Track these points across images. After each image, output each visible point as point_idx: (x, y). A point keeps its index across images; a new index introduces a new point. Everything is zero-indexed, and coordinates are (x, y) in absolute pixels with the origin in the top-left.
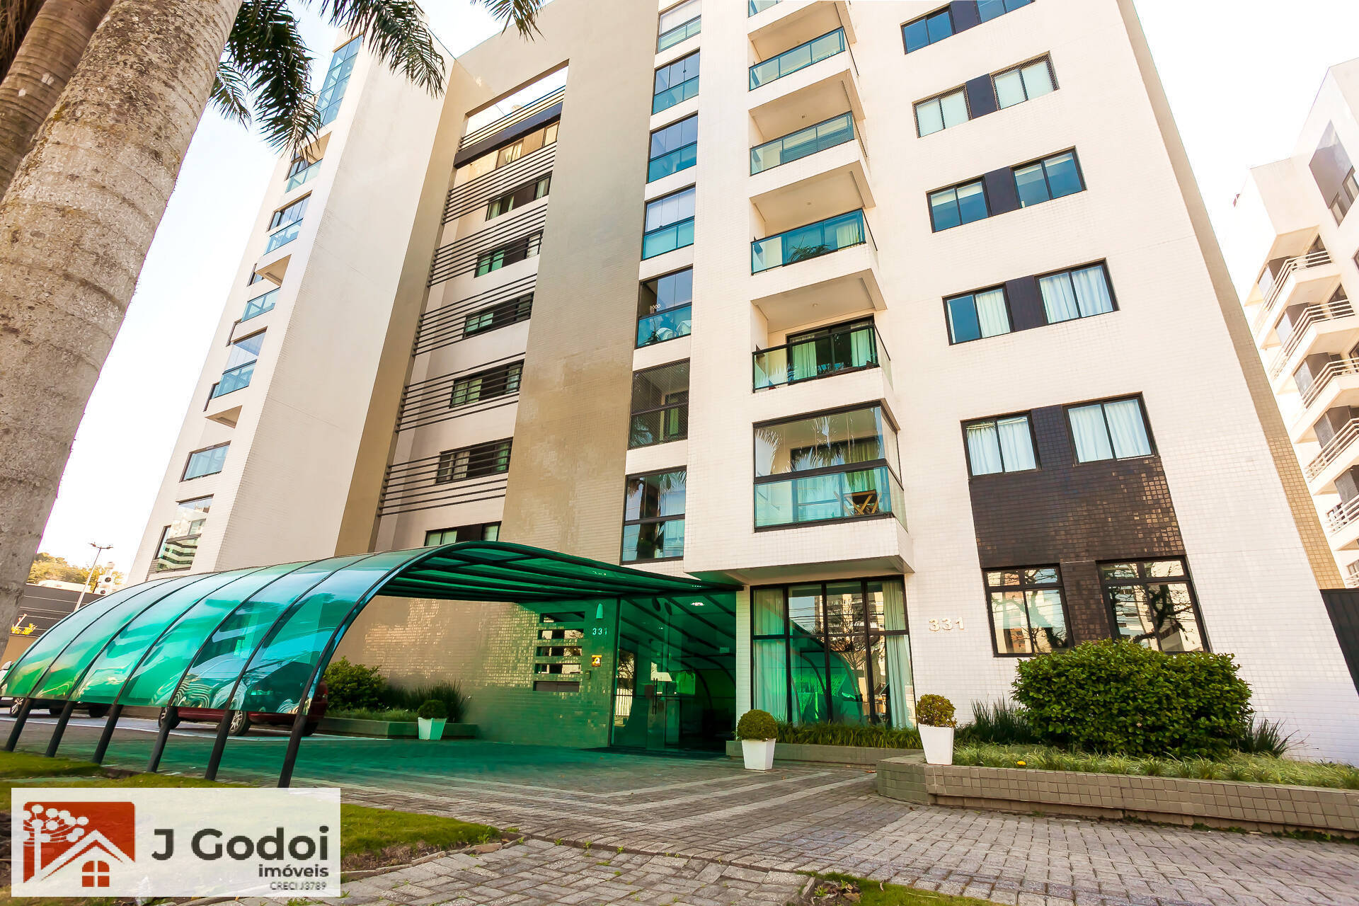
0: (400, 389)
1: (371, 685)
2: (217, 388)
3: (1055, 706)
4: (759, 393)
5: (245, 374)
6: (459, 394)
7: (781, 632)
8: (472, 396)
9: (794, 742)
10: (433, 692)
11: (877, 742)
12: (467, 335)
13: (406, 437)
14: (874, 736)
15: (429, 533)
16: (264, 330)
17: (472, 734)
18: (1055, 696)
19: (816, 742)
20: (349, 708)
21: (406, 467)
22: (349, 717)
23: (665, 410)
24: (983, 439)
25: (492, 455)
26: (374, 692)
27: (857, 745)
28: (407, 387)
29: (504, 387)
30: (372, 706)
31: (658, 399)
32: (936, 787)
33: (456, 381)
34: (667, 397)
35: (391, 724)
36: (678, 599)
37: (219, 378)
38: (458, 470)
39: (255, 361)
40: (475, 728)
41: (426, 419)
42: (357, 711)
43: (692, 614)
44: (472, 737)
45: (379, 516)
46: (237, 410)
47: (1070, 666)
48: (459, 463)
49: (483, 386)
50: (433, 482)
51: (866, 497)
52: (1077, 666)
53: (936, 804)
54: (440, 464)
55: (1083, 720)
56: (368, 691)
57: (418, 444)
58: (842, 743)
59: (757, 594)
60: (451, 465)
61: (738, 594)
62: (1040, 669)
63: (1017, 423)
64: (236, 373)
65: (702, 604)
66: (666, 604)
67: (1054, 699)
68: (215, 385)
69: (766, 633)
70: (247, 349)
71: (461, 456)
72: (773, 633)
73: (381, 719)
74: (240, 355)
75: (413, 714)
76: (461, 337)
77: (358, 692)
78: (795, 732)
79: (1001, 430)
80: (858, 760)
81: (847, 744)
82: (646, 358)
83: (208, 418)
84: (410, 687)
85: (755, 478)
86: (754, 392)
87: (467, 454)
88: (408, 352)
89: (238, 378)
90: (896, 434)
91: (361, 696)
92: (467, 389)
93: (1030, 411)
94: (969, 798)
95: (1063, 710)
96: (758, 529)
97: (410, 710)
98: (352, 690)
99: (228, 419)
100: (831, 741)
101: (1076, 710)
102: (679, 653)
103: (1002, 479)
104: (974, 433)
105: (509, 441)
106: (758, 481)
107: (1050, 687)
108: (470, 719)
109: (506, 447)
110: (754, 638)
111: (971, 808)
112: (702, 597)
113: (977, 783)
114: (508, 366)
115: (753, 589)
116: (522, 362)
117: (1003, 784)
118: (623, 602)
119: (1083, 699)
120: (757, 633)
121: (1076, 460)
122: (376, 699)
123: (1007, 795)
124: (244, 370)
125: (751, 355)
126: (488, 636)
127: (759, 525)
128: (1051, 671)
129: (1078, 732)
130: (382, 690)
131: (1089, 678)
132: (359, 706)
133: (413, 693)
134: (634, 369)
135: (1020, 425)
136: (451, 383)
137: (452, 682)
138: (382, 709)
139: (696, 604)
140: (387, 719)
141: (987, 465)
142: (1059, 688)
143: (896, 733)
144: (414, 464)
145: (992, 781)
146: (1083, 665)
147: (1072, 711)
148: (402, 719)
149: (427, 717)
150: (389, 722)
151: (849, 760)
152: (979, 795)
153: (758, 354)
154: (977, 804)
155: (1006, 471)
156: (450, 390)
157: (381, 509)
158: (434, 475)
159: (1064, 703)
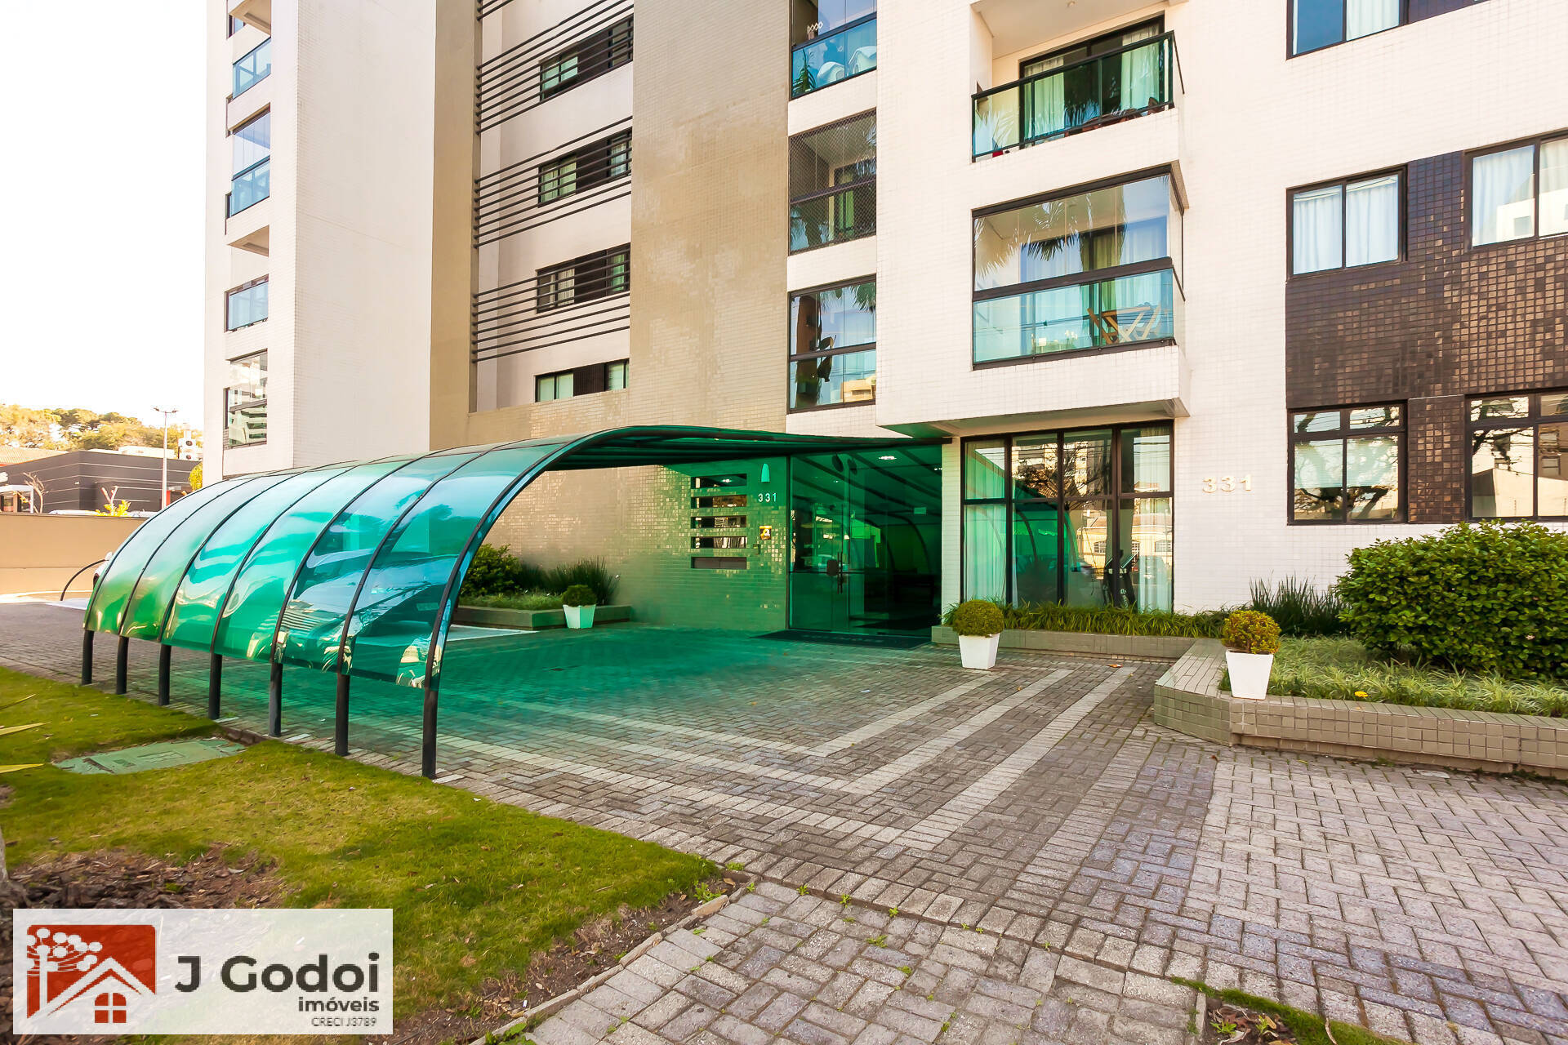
0: (469, 186)
1: (503, 567)
2: (232, 199)
3: (1407, 612)
4: (981, 162)
5: (261, 177)
6: (548, 187)
7: (1000, 494)
8: (566, 190)
9: (1015, 627)
10: (574, 572)
11: (1121, 628)
12: (547, 95)
13: (489, 253)
14: (1118, 621)
15: (539, 378)
16: (266, 110)
17: (626, 617)
18: (1406, 599)
19: (1042, 627)
20: (483, 594)
21: (495, 295)
22: (485, 605)
23: (836, 195)
24: (1318, 213)
25: (604, 273)
26: (508, 575)
27: (1095, 631)
28: (477, 182)
29: (608, 173)
30: (508, 590)
31: (824, 178)
32: (1243, 725)
33: (542, 167)
34: (838, 173)
35: (534, 615)
36: (864, 455)
37: (229, 187)
38: (562, 296)
39: (267, 159)
40: (628, 610)
41: (510, 229)
42: (493, 598)
43: (876, 468)
44: (627, 620)
45: (474, 362)
46: (264, 232)
47: (1439, 561)
48: (563, 286)
49: (579, 173)
50: (533, 314)
51: (1136, 315)
52: (1450, 561)
53: (1240, 745)
54: (538, 289)
55: (1445, 629)
56: (500, 574)
57: (505, 262)
58: (1077, 629)
59: (969, 446)
60: (552, 289)
61: (945, 448)
62: (1392, 565)
63: (1379, 187)
64: (248, 177)
65: (892, 458)
66: (849, 461)
67: (1404, 603)
68: (228, 196)
69: (979, 497)
70: (253, 140)
71: (563, 275)
72: (990, 496)
73: (521, 608)
74: (246, 151)
75: (559, 599)
76: (537, 99)
77: (489, 576)
78: (1017, 615)
79: (1350, 199)
80: (1097, 650)
81: (1084, 630)
82: (808, 113)
83: (232, 245)
84: (548, 565)
85: (974, 292)
86: (974, 160)
87: (571, 273)
88: (470, 128)
89: (253, 184)
90: (1182, 214)
91: (495, 579)
92: (558, 179)
93: (1406, 165)
94: (1287, 740)
95: (1417, 617)
96: (977, 366)
97: (553, 594)
98: (483, 574)
99: (256, 243)
100: (1062, 627)
101: (1435, 617)
102: (863, 511)
103: (1342, 279)
104: (1303, 206)
105: (625, 249)
106: (979, 296)
107: (1402, 587)
108: (622, 601)
109: (620, 259)
110: (965, 502)
111: (1289, 751)
112: (895, 451)
113: (1303, 724)
114: (609, 140)
115: (964, 440)
116: (629, 132)
117: (1340, 726)
118: (792, 459)
119: (1452, 605)
120: (969, 496)
121: (1467, 243)
122: (511, 582)
123: (1344, 740)
124: (258, 172)
125: (970, 100)
126: (630, 506)
127: (978, 360)
128: (1410, 568)
129: (1431, 642)
130: (516, 571)
131: (1467, 577)
132: (493, 592)
133: (553, 574)
134: (790, 133)
135: (1383, 191)
136: (535, 172)
137: (594, 559)
138: (521, 594)
139: (886, 458)
140: (529, 608)
141: (1317, 256)
142: (1415, 589)
143: (1144, 616)
144: (505, 289)
145: (1324, 723)
146: (1460, 560)
147: (1430, 618)
148: (546, 607)
149: (574, 605)
150: (531, 613)
151: (1085, 649)
152: (1303, 736)
153: (980, 97)
154: (1298, 747)
155: (1348, 265)
156: (535, 182)
157: (475, 352)
158: (533, 304)
159: (1419, 609)
